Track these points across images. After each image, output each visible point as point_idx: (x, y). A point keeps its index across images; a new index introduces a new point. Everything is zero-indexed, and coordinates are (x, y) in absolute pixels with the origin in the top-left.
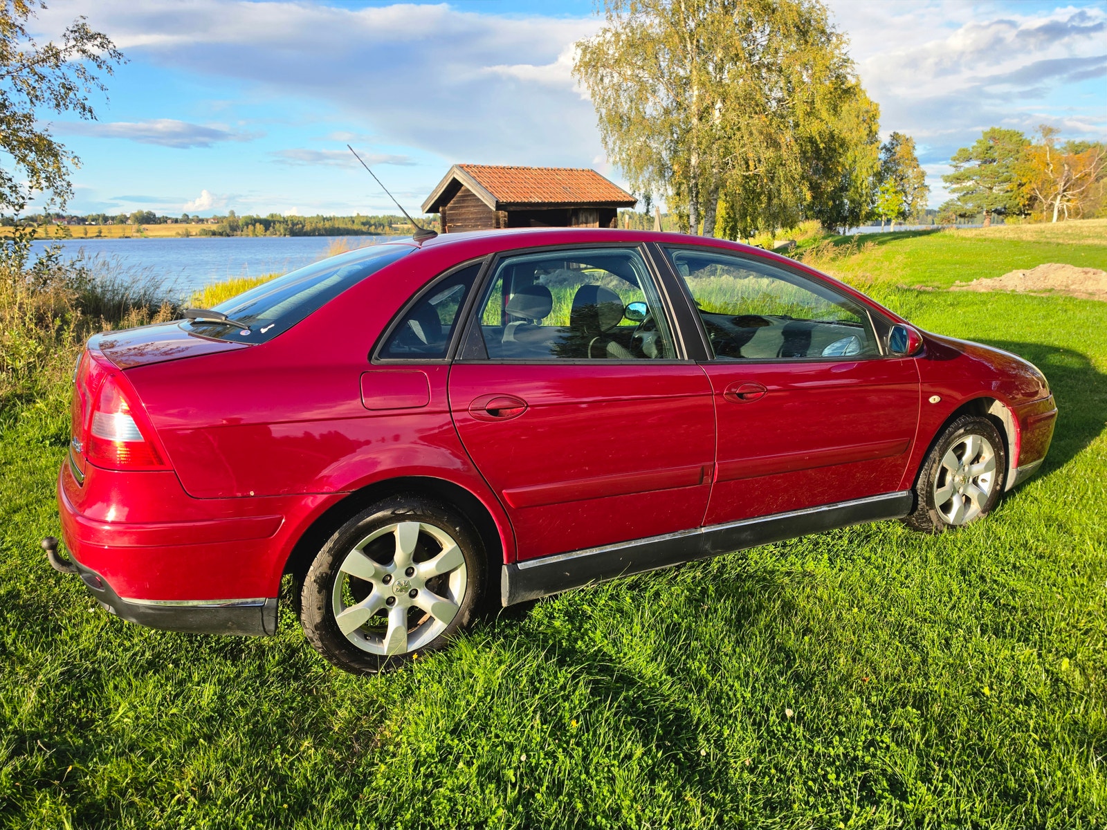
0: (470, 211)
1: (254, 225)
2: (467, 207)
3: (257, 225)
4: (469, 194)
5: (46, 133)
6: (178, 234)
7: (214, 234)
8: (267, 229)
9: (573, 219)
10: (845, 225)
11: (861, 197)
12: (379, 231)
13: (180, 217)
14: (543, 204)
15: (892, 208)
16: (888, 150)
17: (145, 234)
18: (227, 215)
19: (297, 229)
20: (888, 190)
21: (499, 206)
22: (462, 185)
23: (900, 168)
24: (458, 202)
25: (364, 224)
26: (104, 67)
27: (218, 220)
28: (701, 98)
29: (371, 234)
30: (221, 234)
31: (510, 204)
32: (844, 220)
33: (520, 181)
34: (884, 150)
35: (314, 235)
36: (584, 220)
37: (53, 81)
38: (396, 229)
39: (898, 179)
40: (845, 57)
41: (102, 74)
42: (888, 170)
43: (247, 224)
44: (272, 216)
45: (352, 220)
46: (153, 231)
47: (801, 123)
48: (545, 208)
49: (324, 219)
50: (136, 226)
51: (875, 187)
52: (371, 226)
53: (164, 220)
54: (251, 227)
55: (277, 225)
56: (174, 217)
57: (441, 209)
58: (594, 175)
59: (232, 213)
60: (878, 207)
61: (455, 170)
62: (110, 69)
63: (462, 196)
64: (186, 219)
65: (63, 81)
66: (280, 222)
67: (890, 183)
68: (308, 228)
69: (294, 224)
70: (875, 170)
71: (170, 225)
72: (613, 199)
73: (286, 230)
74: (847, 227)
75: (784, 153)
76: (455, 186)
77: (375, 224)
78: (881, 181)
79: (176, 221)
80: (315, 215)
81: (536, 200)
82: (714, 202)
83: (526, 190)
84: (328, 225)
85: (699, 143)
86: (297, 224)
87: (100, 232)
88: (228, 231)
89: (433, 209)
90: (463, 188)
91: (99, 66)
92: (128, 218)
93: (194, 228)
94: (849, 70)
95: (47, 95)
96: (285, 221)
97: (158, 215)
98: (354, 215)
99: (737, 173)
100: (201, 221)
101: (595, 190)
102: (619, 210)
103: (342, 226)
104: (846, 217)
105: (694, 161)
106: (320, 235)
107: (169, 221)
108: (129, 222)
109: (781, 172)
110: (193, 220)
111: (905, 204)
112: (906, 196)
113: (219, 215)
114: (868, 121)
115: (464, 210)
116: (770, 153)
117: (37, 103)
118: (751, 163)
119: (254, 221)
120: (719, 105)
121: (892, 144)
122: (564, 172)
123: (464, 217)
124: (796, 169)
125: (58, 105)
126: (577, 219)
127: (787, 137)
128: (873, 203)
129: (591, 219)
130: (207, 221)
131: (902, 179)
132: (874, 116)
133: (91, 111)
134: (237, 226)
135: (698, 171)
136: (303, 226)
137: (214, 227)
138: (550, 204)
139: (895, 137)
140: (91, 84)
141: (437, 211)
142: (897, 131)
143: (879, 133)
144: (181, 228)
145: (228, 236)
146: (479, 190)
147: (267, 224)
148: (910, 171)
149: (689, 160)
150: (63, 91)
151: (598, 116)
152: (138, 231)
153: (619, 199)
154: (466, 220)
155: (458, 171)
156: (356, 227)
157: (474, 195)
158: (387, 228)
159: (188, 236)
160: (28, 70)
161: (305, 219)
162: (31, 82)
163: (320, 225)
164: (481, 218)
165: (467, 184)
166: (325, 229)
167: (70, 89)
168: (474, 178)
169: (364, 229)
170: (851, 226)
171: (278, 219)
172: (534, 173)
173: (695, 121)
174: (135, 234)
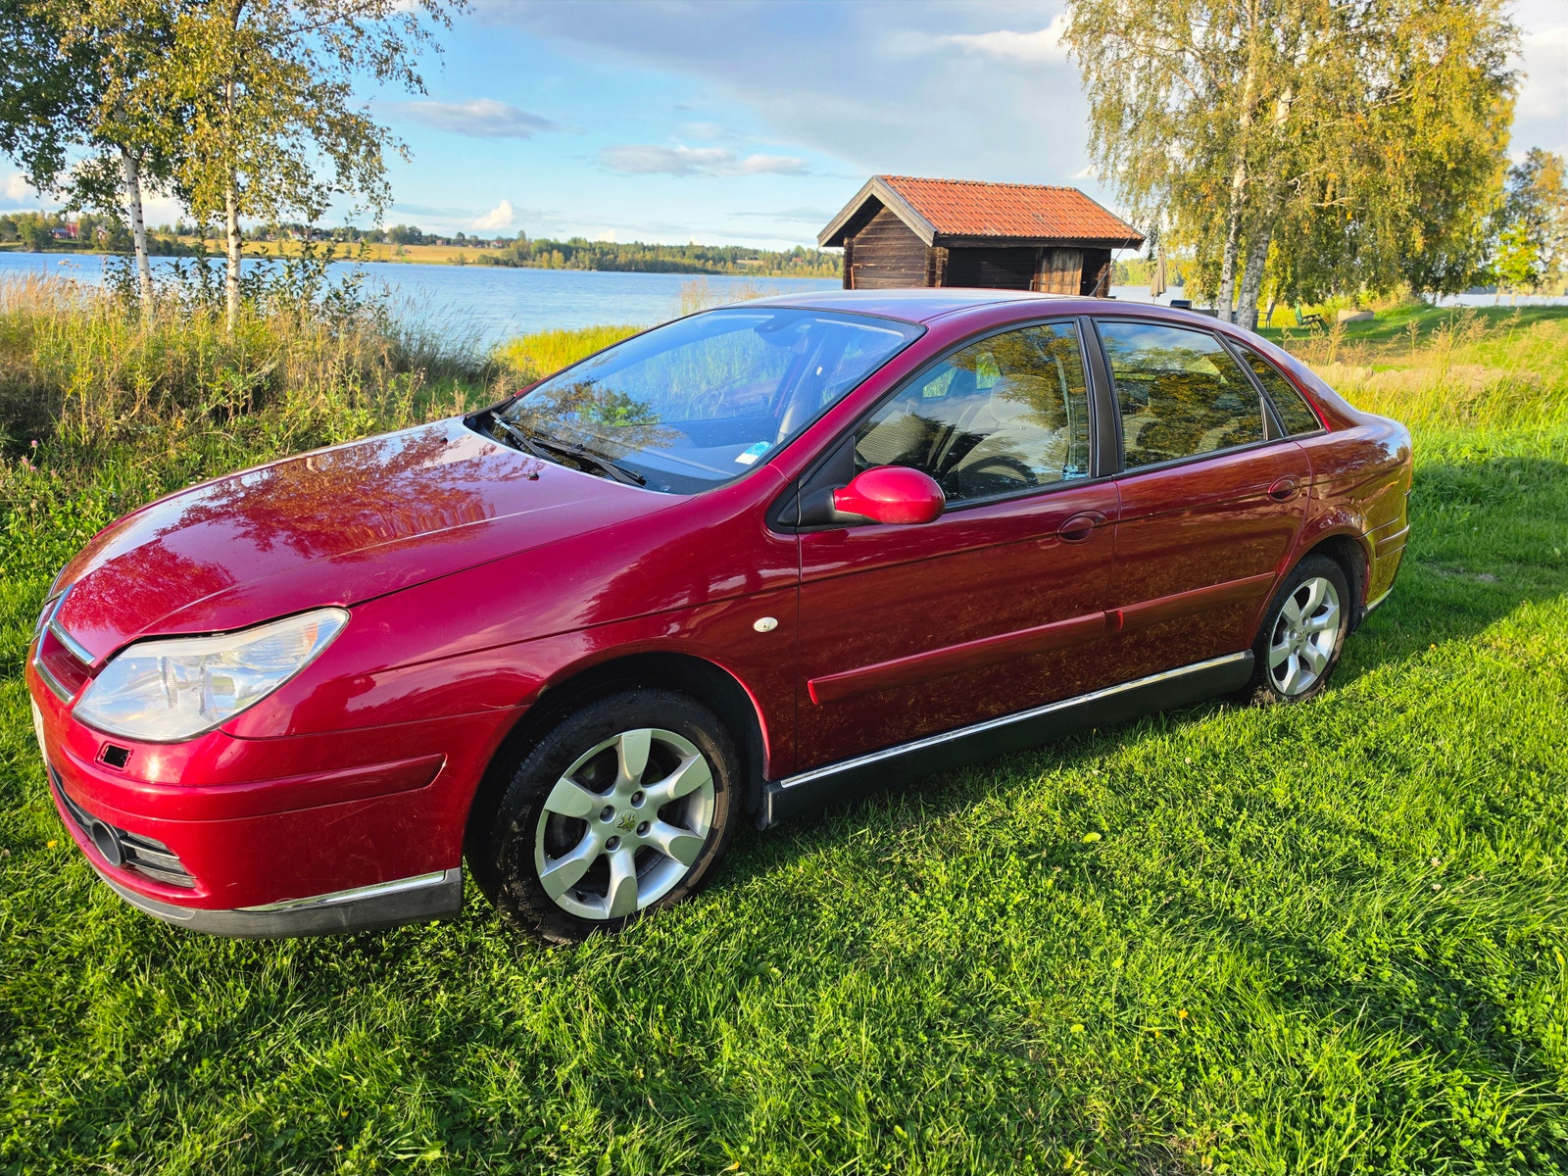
0: (890, 245)
1: (550, 253)
2: (887, 239)
3: (555, 252)
4: (892, 220)
5: (365, 111)
6: (450, 260)
7: (497, 262)
8: (567, 259)
9: (1044, 263)
10: (1436, 290)
11: (1468, 247)
12: (719, 268)
13: (453, 237)
14: (1004, 239)
15: (1517, 268)
16: (1519, 175)
17: (407, 257)
18: (515, 237)
19: (607, 260)
20: (1513, 240)
21: (938, 239)
22: (882, 206)
23: (1536, 204)
24: (873, 231)
25: (698, 257)
26: (441, 18)
27: (504, 243)
28: (1258, 87)
29: (707, 272)
30: (506, 264)
31: (956, 237)
32: (1436, 283)
33: (970, 203)
34: (1513, 177)
35: (629, 270)
36: (1060, 265)
37: (375, 37)
38: (743, 267)
39: (1532, 222)
40: (1506, 24)
41: (437, 28)
42: (1516, 206)
43: (541, 251)
44: (575, 241)
45: (682, 251)
46: (417, 253)
47: (1419, 128)
48: (1005, 246)
49: (644, 248)
50: (396, 247)
51: (1492, 232)
52: (707, 260)
53: (432, 240)
54: (545, 255)
55: (582, 254)
56: (445, 236)
57: (846, 242)
58: (1077, 196)
59: (522, 234)
60: (1493, 265)
61: (875, 183)
62: (448, 22)
63: (879, 223)
64: (461, 241)
65: (388, 37)
66: (584, 250)
67: (1517, 227)
68: (622, 259)
69: (604, 254)
70: (1496, 207)
71: (439, 248)
72: (1109, 235)
73: (592, 261)
74: (1440, 293)
75: (1388, 176)
76: (872, 206)
77: (713, 259)
78: (1503, 225)
79: (448, 242)
80: (632, 242)
81: (993, 232)
82: (1263, 246)
83: (978, 217)
84: (649, 256)
85: (1247, 154)
86: (608, 253)
87: (349, 252)
88: (516, 259)
89: (835, 241)
90: (883, 211)
91: (435, 17)
92: (385, 235)
93: (472, 254)
94: (1512, 44)
95: (367, 57)
96: (591, 248)
97: (425, 233)
98: (686, 243)
99: (1304, 203)
100: (479, 243)
101: (1081, 221)
102: (1115, 252)
103: (668, 259)
104: (1440, 279)
105: (1238, 181)
106: (637, 270)
107: (439, 242)
108: (387, 240)
109: (1377, 205)
110: (470, 242)
111: (1539, 262)
112: (1542, 250)
113: (505, 237)
114: (1494, 128)
115: (881, 244)
116: (1361, 174)
117: (353, 68)
118: (1329, 189)
119: (550, 247)
120: (1286, 96)
121: (1529, 167)
122: (1034, 192)
123: (880, 253)
124: (1404, 199)
125: (380, 72)
126: (1050, 262)
127: (1394, 151)
128: (1486, 258)
129: (1070, 264)
130: (489, 243)
131: (1538, 223)
132: (1504, 122)
133: (419, 82)
134: (528, 253)
135: (1243, 197)
136: (616, 257)
137: (498, 254)
138: (1014, 239)
139: (1535, 154)
140: (425, 44)
141: (841, 244)
142: (1538, 146)
143: (1509, 148)
144: (455, 252)
145: (516, 266)
146: (910, 215)
147: (569, 251)
148: (1554, 210)
149: (1228, 181)
150: (386, 52)
151: (1090, 108)
152: (398, 253)
153: (1117, 235)
154: (882, 258)
155: (879, 186)
156: (687, 261)
157: (901, 222)
158: (730, 265)
159: (463, 264)
160: (342, 20)
161: (619, 246)
162: (345, 39)
163: (639, 256)
164: (906, 257)
165: (891, 203)
166: (645, 262)
167: (396, 50)
168: (902, 195)
169: (698, 264)
170: (1445, 293)
171: (583, 245)
172: (990, 191)
173: (1244, 120)
174: (394, 258)
